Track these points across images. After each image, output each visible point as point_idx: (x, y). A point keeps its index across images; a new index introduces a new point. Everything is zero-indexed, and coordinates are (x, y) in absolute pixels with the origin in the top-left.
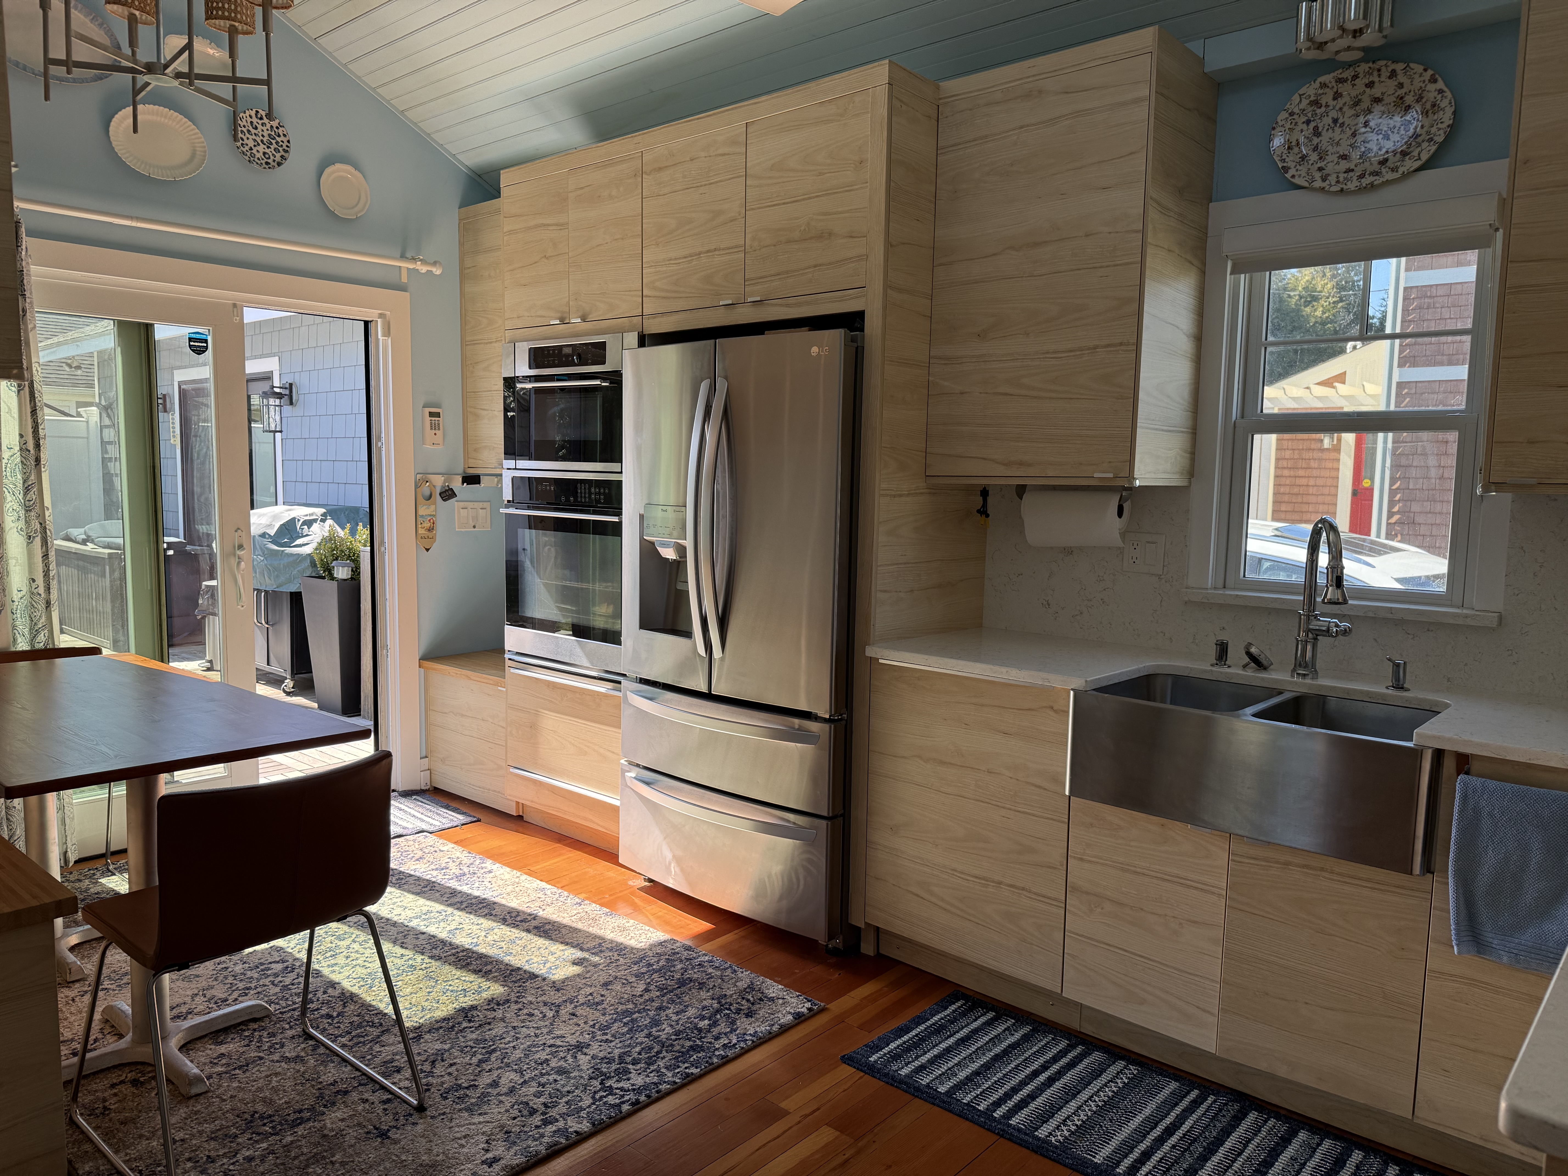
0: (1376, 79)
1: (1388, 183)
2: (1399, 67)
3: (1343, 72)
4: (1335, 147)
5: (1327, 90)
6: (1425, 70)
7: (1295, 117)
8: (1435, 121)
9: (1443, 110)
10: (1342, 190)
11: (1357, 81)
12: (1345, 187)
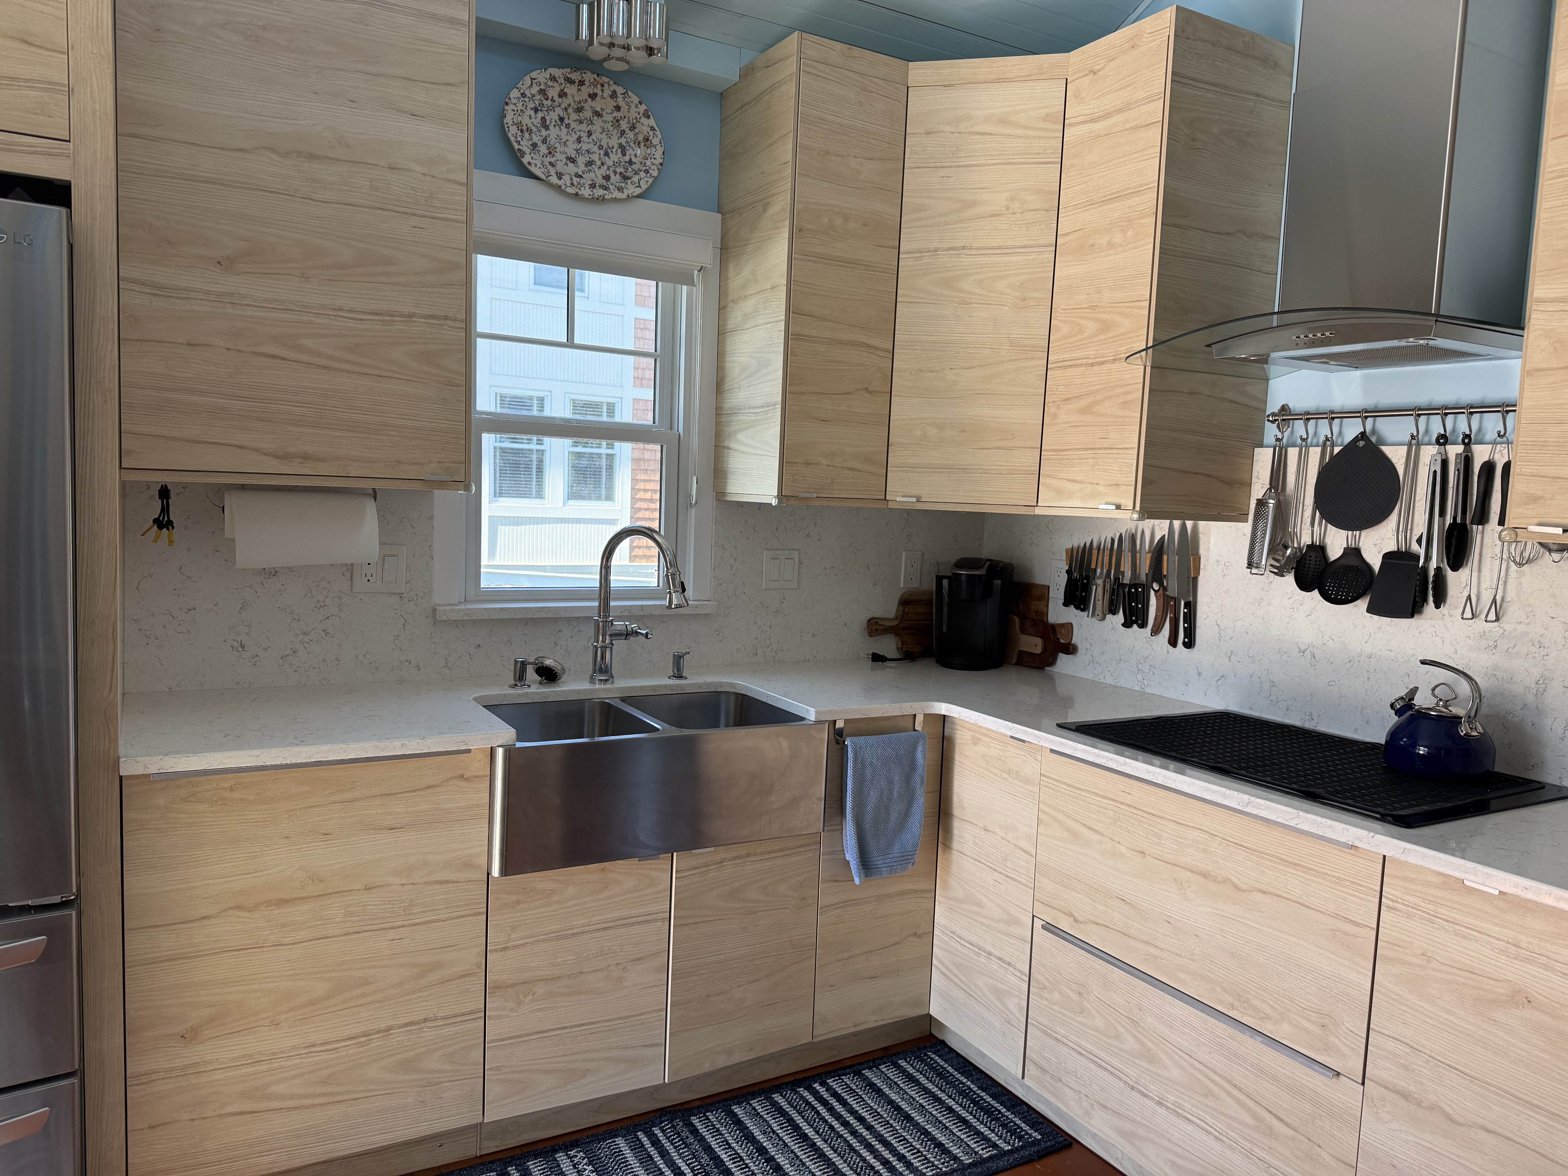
0: (599, 93)
1: (615, 200)
2: (620, 90)
3: (571, 72)
4: (563, 147)
5: (555, 84)
6: (641, 103)
7: (527, 99)
8: (649, 155)
9: (655, 146)
10: (577, 194)
11: (582, 88)
12: (580, 192)
